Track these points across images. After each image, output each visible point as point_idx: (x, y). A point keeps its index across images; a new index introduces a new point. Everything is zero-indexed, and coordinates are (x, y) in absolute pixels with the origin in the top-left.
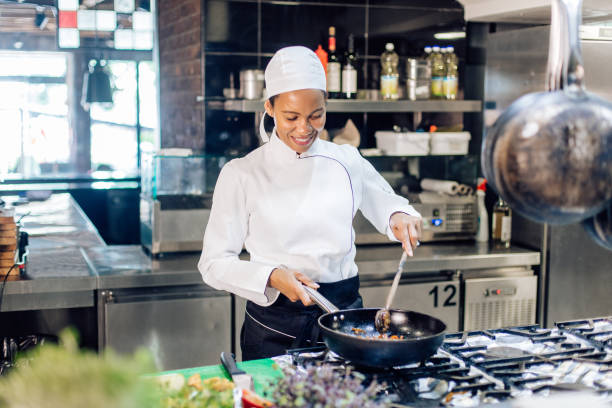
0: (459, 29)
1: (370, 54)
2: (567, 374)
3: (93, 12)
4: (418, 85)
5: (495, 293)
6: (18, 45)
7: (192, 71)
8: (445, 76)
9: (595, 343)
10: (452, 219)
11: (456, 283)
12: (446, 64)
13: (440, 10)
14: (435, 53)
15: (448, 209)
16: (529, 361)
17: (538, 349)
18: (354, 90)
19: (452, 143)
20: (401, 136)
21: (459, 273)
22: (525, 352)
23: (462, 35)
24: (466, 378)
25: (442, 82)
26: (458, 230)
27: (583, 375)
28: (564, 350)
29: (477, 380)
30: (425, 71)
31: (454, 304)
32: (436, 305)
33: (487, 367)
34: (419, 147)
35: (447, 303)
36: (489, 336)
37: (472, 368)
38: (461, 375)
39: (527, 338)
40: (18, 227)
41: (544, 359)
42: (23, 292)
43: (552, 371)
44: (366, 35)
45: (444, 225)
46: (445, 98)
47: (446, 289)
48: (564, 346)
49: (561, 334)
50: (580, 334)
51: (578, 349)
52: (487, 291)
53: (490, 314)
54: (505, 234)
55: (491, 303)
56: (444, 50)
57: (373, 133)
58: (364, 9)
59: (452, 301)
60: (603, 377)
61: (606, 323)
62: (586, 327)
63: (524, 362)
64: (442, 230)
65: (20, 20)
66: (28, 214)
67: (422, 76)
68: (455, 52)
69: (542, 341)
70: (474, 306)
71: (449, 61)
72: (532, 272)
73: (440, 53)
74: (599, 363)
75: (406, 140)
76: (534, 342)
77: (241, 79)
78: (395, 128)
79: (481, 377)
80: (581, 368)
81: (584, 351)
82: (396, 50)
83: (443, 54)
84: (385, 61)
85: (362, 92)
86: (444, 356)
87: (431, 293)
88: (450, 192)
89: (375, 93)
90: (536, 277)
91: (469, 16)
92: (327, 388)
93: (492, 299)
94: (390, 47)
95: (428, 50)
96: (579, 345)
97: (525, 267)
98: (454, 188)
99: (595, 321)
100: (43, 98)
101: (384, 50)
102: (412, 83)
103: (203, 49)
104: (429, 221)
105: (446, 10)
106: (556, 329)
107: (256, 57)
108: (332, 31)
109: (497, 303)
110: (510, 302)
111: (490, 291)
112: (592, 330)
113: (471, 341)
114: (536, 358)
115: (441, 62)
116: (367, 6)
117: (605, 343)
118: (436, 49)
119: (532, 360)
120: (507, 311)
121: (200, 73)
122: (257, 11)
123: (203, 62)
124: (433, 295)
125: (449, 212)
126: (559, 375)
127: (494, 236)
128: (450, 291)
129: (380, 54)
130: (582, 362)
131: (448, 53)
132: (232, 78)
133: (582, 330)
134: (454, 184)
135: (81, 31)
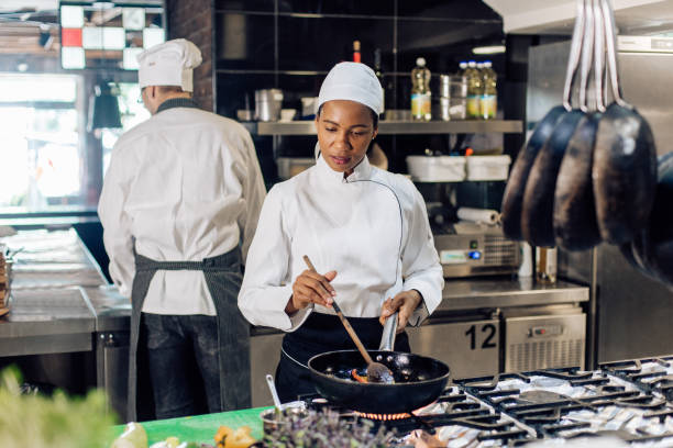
0: (498, 43)
1: (399, 70)
2: (608, 420)
3: (100, 29)
4: (452, 104)
5: (539, 332)
6: (23, 67)
7: (203, 91)
8: (482, 94)
9: (641, 385)
10: (492, 251)
11: (495, 322)
12: (483, 81)
13: (476, 21)
14: (471, 69)
15: (487, 241)
16: (567, 406)
17: (578, 393)
18: (382, 111)
19: (490, 167)
20: (433, 160)
21: (498, 311)
22: (561, 396)
23: (501, 49)
24: (494, 425)
25: (479, 100)
26: (498, 263)
27: (627, 422)
28: (605, 393)
29: (508, 428)
30: (460, 89)
31: (493, 345)
32: (473, 346)
33: (518, 413)
34: (453, 172)
35: (486, 345)
36: (523, 379)
37: (503, 414)
38: (490, 423)
39: (566, 381)
40: (11, 264)
41: (582, 404)
42: (12, 336)
43: (594, 417)
44: (395, 51)
45: (483, 259)
46: (482, 118)
47: (484, 329)
48: (606, 389)
49: (605, 376)
50: (626, 376)
51: (621, 392)
52: (531, 331)
53: (534, 356)
54: (550, 268)
55: (535, 344)
56: (480, 65)
57: (404, 157)
58: (393, 21)
59: (491, 342)
60: (648, 423)
61: (656, 364)
62: (633, 368)
63: (560, 408)
64: (481, 263)
65: (23, 40)
66: (21, 250)
67: (456, 94)
68: (493, 67)
69: (582, 384)
70: (516, 347)
71: (486, 77)
72: (580, 309)
73: (476, 68)
74: (644, 408)
75: (440, 165)
76: (572, 385)
77: (257, 99)
78: (427, 151)
79: (512, 424)
80: (625, 413)
81: (628, 395)
82: (428, 66)
83: (479, 70)
84: (417, 79)
85: (390, 113)
86: (472, 401)
87: (467, 333)
88: (489, 221)
89: (404, 113)
90: (584, 315)
91: (508, 28)
92: (330, 437)
93: (536, 339)
94: (421, 62)
95: (463, 65)
96: (623, 388)
97: (573, 303)
98: (493, 217)
99: (642, 362)
100: (53, 125)
101: (415, 65)
102: (445, 102)
103: (214, 67)
104: (466, 254)
105: (484, 21)
106: (599, 371)
107: (273, 75)
108: (357, 45)
109: (542, 344)
110: (556, 343)
111: (534, 329)
112: (638, 371)
113: (504, 385)
114: (574, 402)
115: (477, 78)
116: (396, 18)
117: (653, 385)
118: (472, 64)
119: (570, 406)
120: (553, 353)
121: (211, 93)
122: (273, 25)
123: (214, 80)
124: (470, 336)
125: (489, 244)
126: (600, 422)
127: (538, 269)
128: (489, 331)
129: (410, 71)
130: (625, 407)
131: (485, 68)
132: (247, 99)
133: (628, 372)
134: (495, 212)
135: (86, 51)
